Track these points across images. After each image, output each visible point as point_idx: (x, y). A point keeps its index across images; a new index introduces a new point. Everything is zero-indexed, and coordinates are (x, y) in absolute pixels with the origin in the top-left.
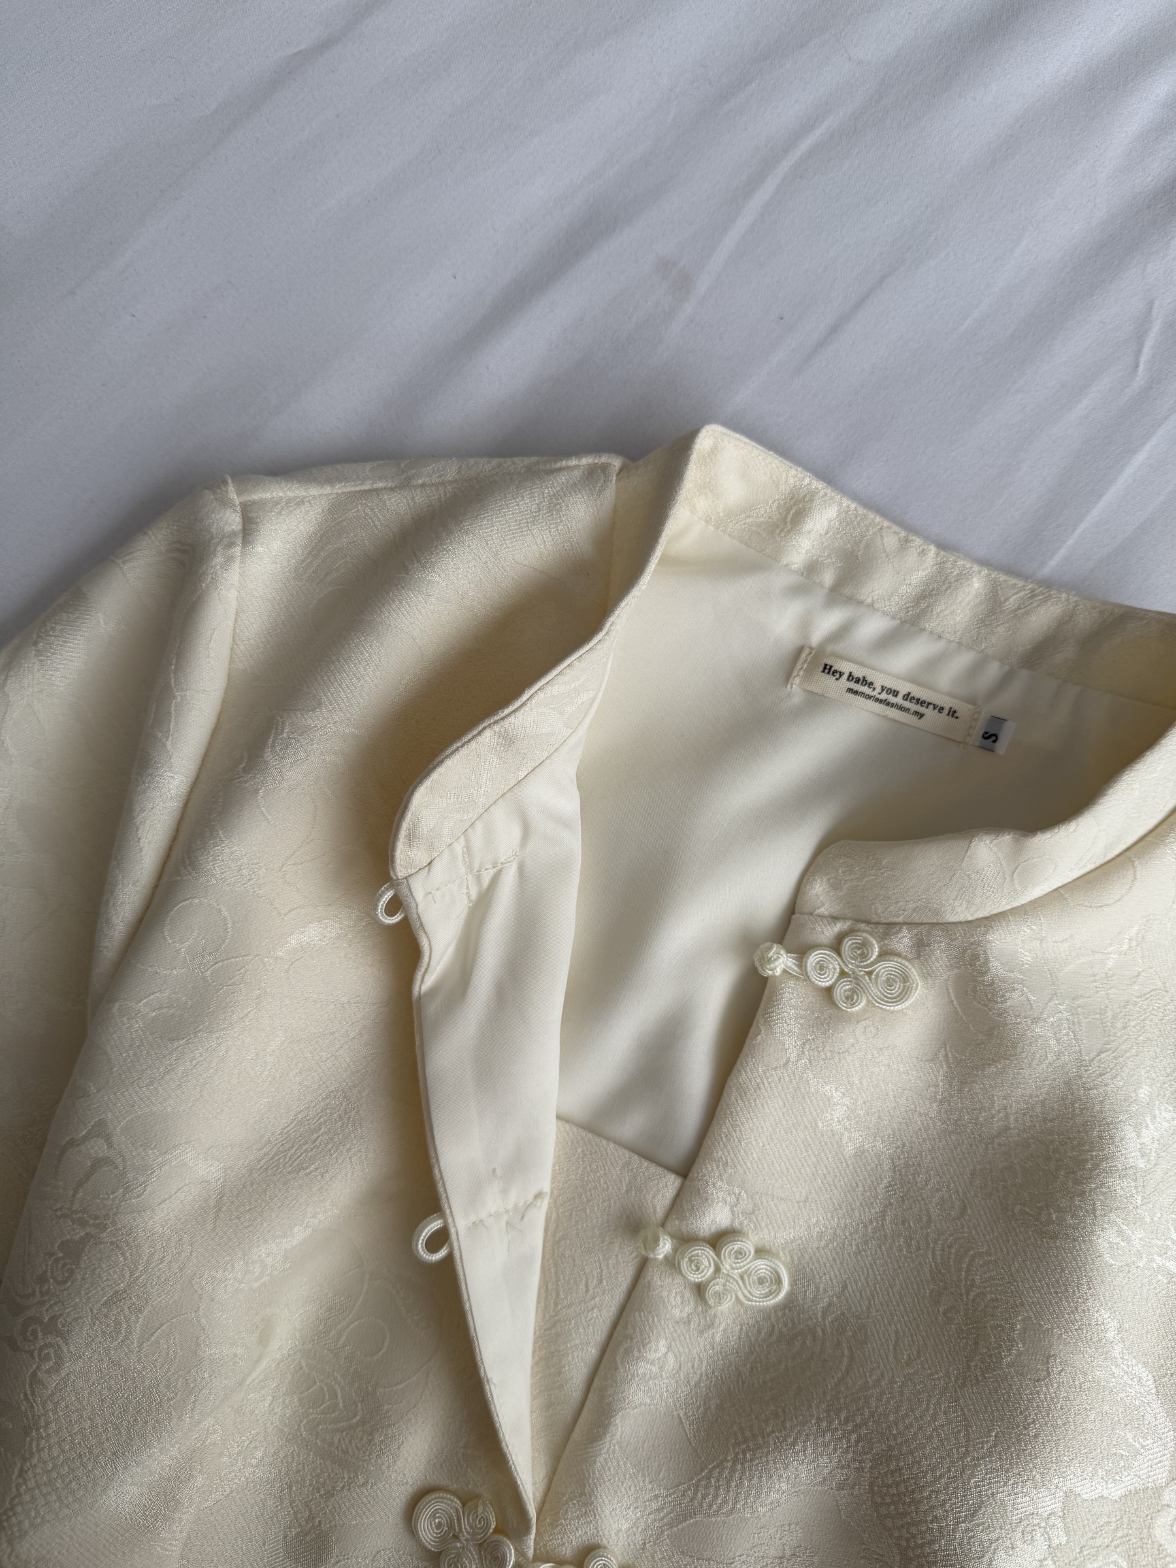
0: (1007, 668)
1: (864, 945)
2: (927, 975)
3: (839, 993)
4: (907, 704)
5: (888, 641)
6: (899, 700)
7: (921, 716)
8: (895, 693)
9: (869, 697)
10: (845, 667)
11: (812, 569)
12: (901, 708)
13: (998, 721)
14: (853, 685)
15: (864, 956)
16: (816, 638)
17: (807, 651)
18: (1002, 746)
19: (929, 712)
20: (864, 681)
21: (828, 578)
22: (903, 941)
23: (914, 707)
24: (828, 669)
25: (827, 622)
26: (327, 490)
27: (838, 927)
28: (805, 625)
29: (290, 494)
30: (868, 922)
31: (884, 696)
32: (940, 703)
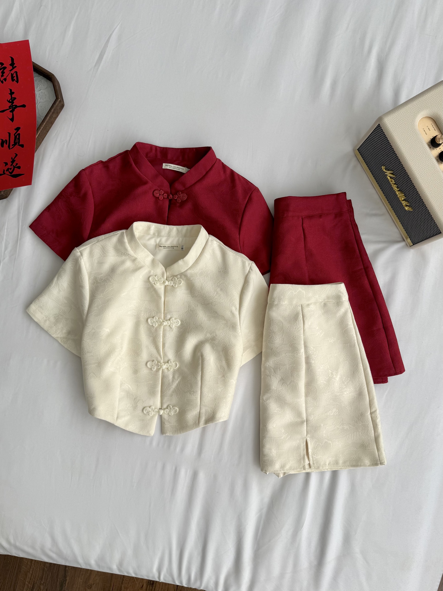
0: (182, 238)
1: (175, 278)
2: (183, 280)
3: (173, 285)
4: (171, 247)
5: (167, 240)
6: (170, 247)
7: (174, 248)
8: (169, 247)
9: (166, 248)
10: (162, 245)
11: (154, 234)
12: (171, 248)
13: (183, 246)
14: (164, 247)
15: (175, 280)
16: (158, 243)
17: (157, 244)
18: (184, 249)
19: (174, 247)
20: (165, 246)
21: (156, 234)
22: (179, 276)
23: (172, 247)
24: (160, 246)
25: (158, 240)
26: (89, 245)
27: (172, 278)
28: (155, 241)
29: (85, 248)
30: (174, 276)
31: (168, 247)
32: (175, 246)
